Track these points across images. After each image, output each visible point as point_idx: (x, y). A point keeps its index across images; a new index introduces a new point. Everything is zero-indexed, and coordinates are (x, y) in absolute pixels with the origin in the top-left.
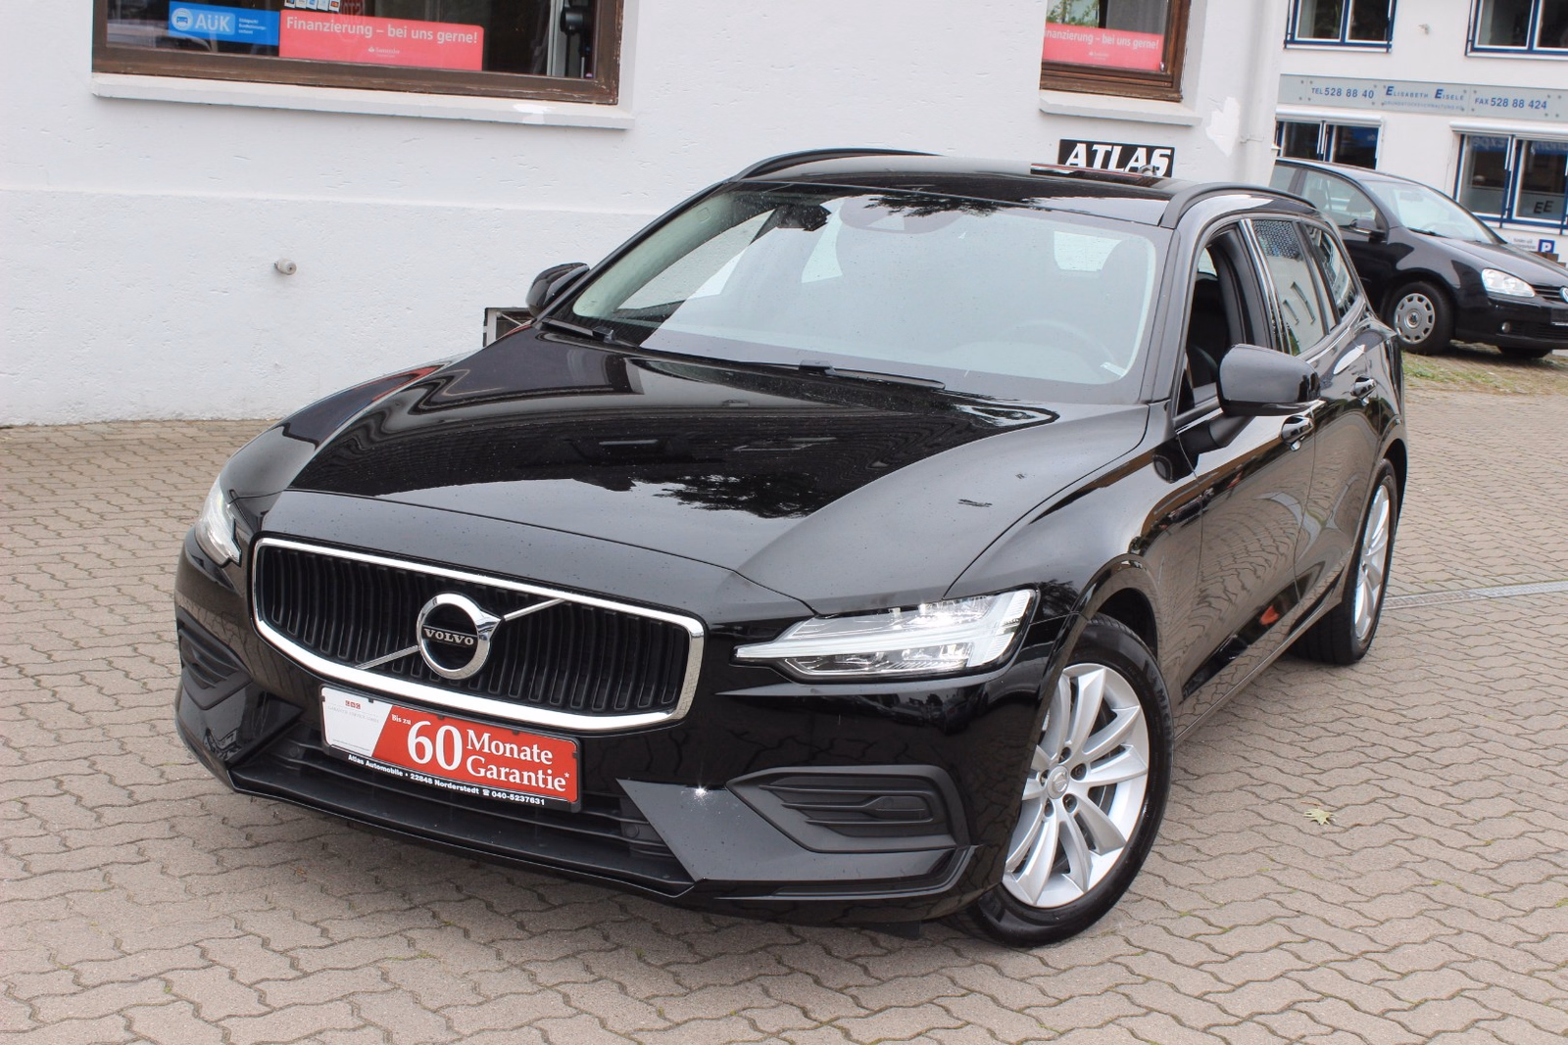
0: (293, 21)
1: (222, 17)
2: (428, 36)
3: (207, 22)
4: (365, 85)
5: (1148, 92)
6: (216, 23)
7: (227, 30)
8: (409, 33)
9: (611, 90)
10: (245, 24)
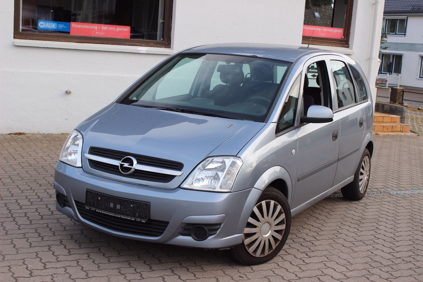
0: (74, 25)
1: (53, 24)
2: (114, 29)
3: (49, 26)
4: (95, 42)
5: (338, 45)
7: (55, 27)
8: (108, 28)
9: (168, 44)
10: (60, 26)
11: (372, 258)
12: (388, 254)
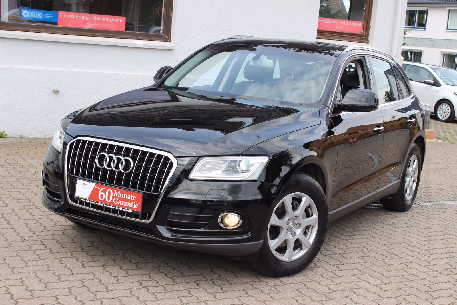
0: (62, 14)
1: (39, 13)
2: (107, 20)
3: (34, 15)
4: (86, 35)
6: (37, 14)
7: (41, 17)
8: (101, 19)
9: (168, 38)
10: (47, 15)
11: (407, 271)
12: (424, 267)
